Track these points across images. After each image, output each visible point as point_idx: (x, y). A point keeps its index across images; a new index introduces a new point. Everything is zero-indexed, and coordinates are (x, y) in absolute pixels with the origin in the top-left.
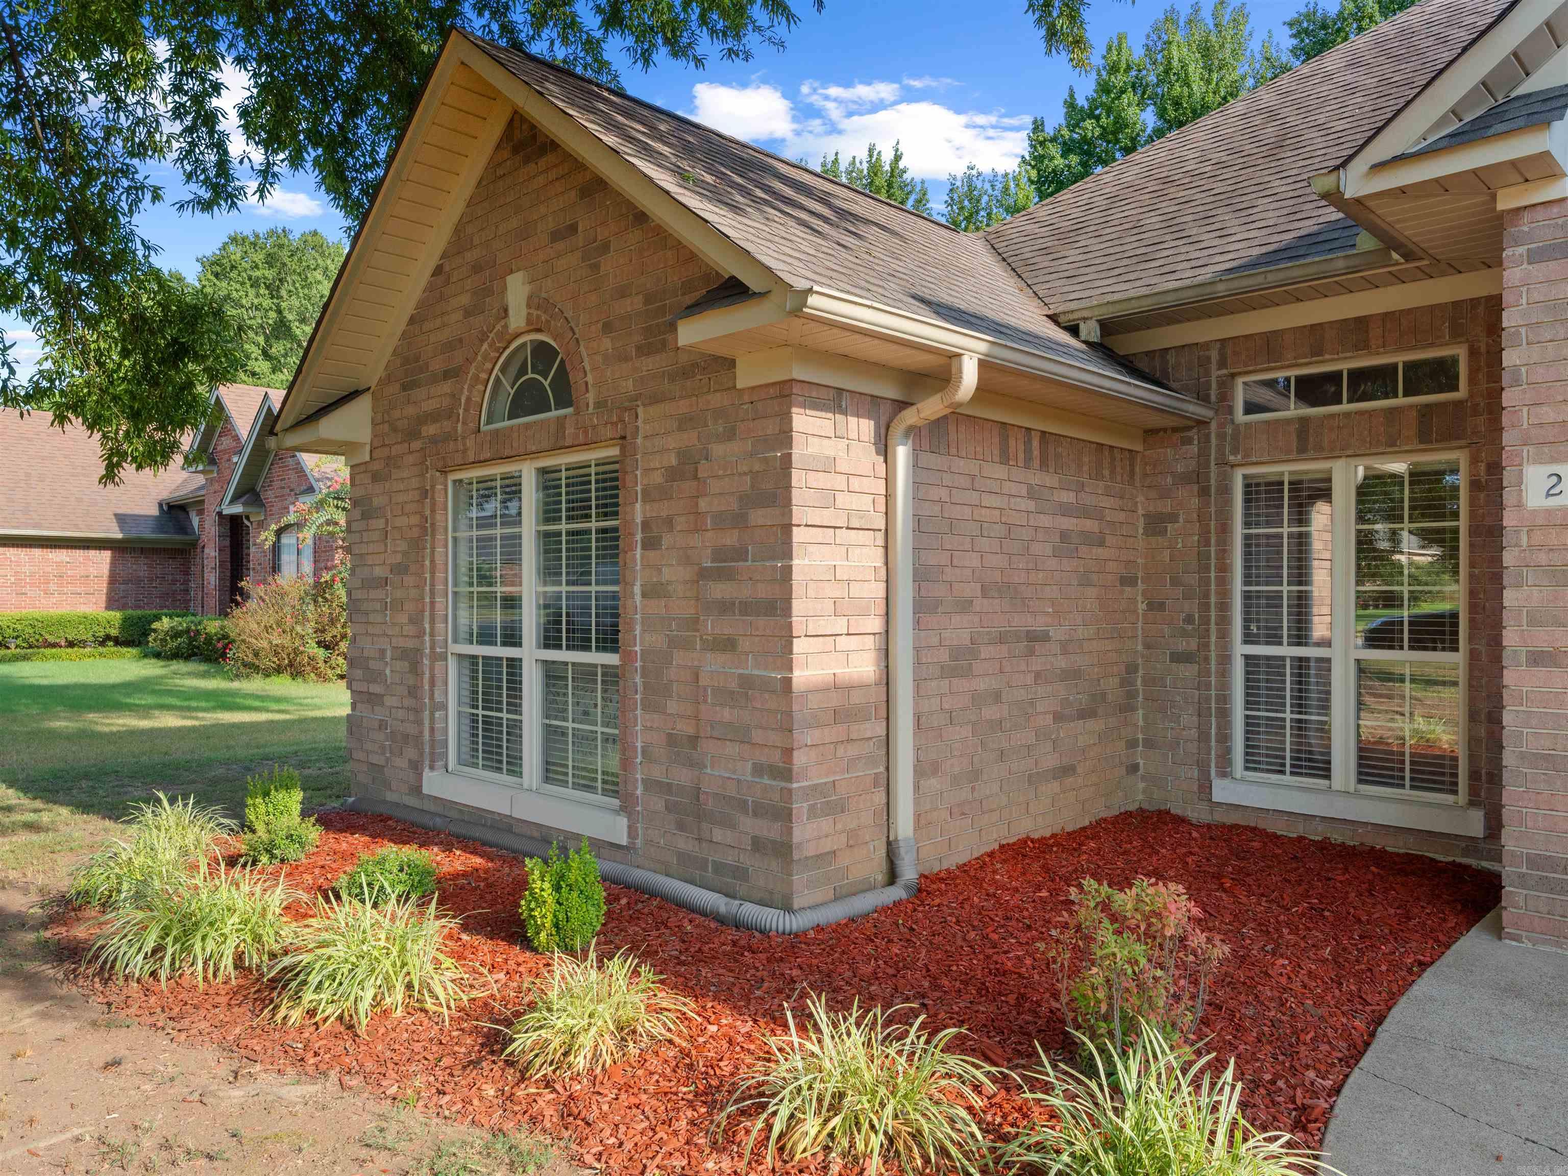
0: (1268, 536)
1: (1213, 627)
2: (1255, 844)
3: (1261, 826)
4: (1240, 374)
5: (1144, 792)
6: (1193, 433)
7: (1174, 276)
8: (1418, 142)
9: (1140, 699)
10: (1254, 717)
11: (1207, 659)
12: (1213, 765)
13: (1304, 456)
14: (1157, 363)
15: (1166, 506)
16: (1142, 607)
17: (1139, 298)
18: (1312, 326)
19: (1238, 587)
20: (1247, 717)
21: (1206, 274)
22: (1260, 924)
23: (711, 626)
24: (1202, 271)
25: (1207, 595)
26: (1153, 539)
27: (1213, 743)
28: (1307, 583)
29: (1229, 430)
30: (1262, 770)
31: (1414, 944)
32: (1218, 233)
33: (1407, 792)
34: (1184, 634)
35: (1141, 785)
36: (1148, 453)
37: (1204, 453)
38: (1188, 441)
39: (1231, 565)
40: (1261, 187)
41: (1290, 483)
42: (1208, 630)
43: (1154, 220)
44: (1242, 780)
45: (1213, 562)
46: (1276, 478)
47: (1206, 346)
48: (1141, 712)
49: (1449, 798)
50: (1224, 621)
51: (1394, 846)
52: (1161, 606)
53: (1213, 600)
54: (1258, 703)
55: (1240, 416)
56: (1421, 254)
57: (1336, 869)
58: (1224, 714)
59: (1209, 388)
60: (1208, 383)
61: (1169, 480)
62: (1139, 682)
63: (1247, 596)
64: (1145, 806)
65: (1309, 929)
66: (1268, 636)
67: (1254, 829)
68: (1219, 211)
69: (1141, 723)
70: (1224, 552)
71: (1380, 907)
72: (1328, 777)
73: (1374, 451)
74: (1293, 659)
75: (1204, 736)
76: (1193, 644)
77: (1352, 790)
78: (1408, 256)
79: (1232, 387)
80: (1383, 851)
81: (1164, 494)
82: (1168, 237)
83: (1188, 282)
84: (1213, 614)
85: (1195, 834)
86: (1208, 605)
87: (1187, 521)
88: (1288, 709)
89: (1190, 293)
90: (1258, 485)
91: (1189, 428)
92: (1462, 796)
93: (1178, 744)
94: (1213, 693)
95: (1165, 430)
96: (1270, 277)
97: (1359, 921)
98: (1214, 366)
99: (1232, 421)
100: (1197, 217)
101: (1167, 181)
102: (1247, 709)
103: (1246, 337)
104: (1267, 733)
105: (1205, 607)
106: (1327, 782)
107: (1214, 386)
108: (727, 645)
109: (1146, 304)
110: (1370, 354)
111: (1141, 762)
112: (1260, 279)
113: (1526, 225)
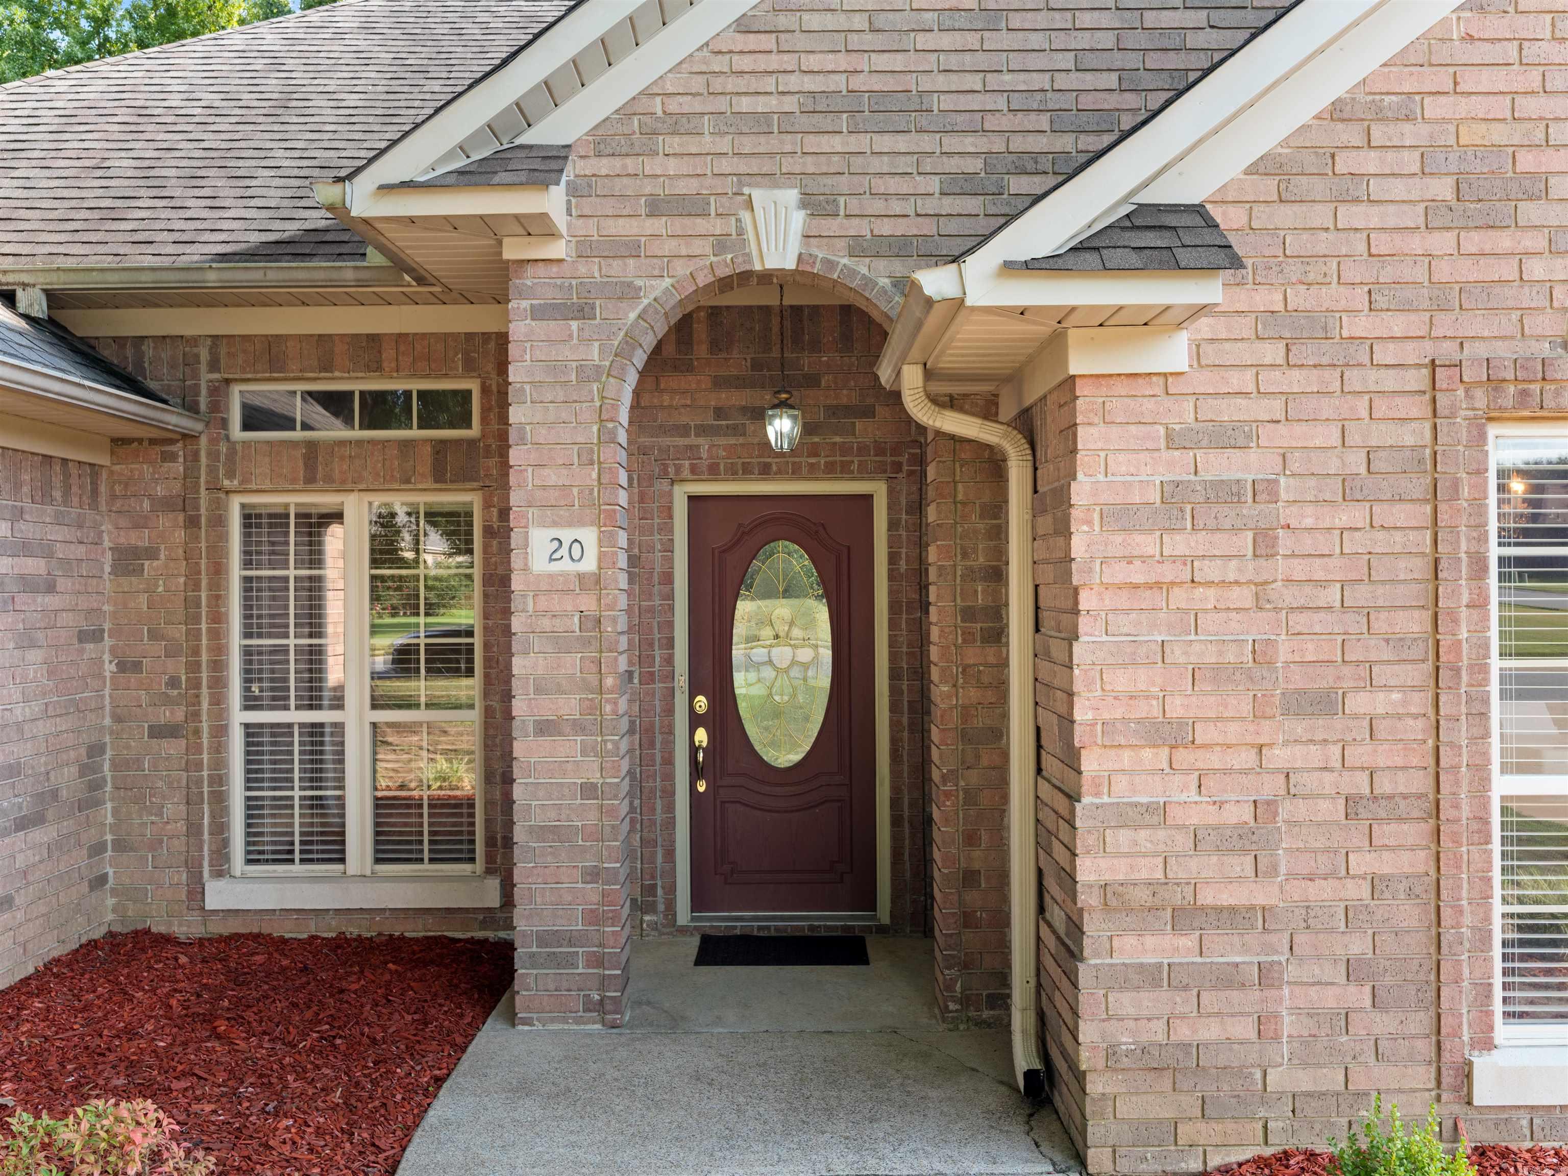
0: (271, 579)
1: (205, 691)
2: (259, 959)
3: (265, 931)
4: (236, 380)
5: (114, 911)
6: (178, 448)
7: (150, 249)
8: (426, 172)
9: (109, 788)
10: (256, 798)
11: (197, 732)
12: (206, 864)
13: (310, 487)
14: (129, 352)
15: (140, 539)
16: (109, 668)
17: (102, 270)
18: (320, 336)
19: (235, 641)
20: (248, 799)
21: (193, 255)
22: (261, 1076)
24: (188, 249)
25: (196, 652)
26: (122, 580)
27: (206, 836)
28: (320, 635)
29: (223, 448)
30: (267, 861)
31: (430, 1057)
32: (209, 202)
33: (426, 868)
34: (168, 701)
35: (111, 902)
36: (117, 468)
37: (191, 474)
38: (171, 457)
39: (227, 614)
40: (262, 154)
41: (297, 516)
42: (198, 696)
43: (125, 163)
44: (244, 877)
45: (204, 610)
46: (281, 510)
47: (194, 341)
48: (109, 805)
49: (467, 868)
50: (219, 683)
51: (414, 931)
52: (137, 667)
53: (204, 658)
54: (262, 780)
55: (237, 432)
56: (433, 281)
57: (348, 974)
58: (220, 799)
59: (198, 394)
60: (197, 386)
61: (146, 504)
62: (107, 766)
63: (247, 652)
64: (116, 928)
65: (318, 1068)
66: (274, 698)
67: (256, 937)
68: (211, 172)
69: (110, 820)
70: (218, 599)
71: (396, 1016)
72: (342, 860)
73: (387, 486)
74: (302, 725)
75: (193, 829)
76: (180, 714)
77: (368, 873)
78: (421, 280)
79: (227, 395)
80: (402, 938)
81: (139, 524)
82: (142, 192)
83: (166, 262)
84: (204, 675)
85: (183, 959)
86: (198, 664)
87: (170, 559)
88: (297, 784)
89: (172, 276)
90: (259, 516)
91: (172, 442)
92: (479, 865)
93: (161, 842)
94: (205, 773)
95: (140, 441)
96: (271, 275)
97: (374, 1041)
98: (203, 367)
99: (227, 437)
100: (181, 173)
101: (143, 113)
102: (248, 789)
103: (244, 336)
104: (273, 816)
105: (194, 667)
106: (340, 867)
107: (204, 392)
109: (113, 280)
110: (382, 377)
111: (110, 871)
112: (258, 275)
113: (529, 279)
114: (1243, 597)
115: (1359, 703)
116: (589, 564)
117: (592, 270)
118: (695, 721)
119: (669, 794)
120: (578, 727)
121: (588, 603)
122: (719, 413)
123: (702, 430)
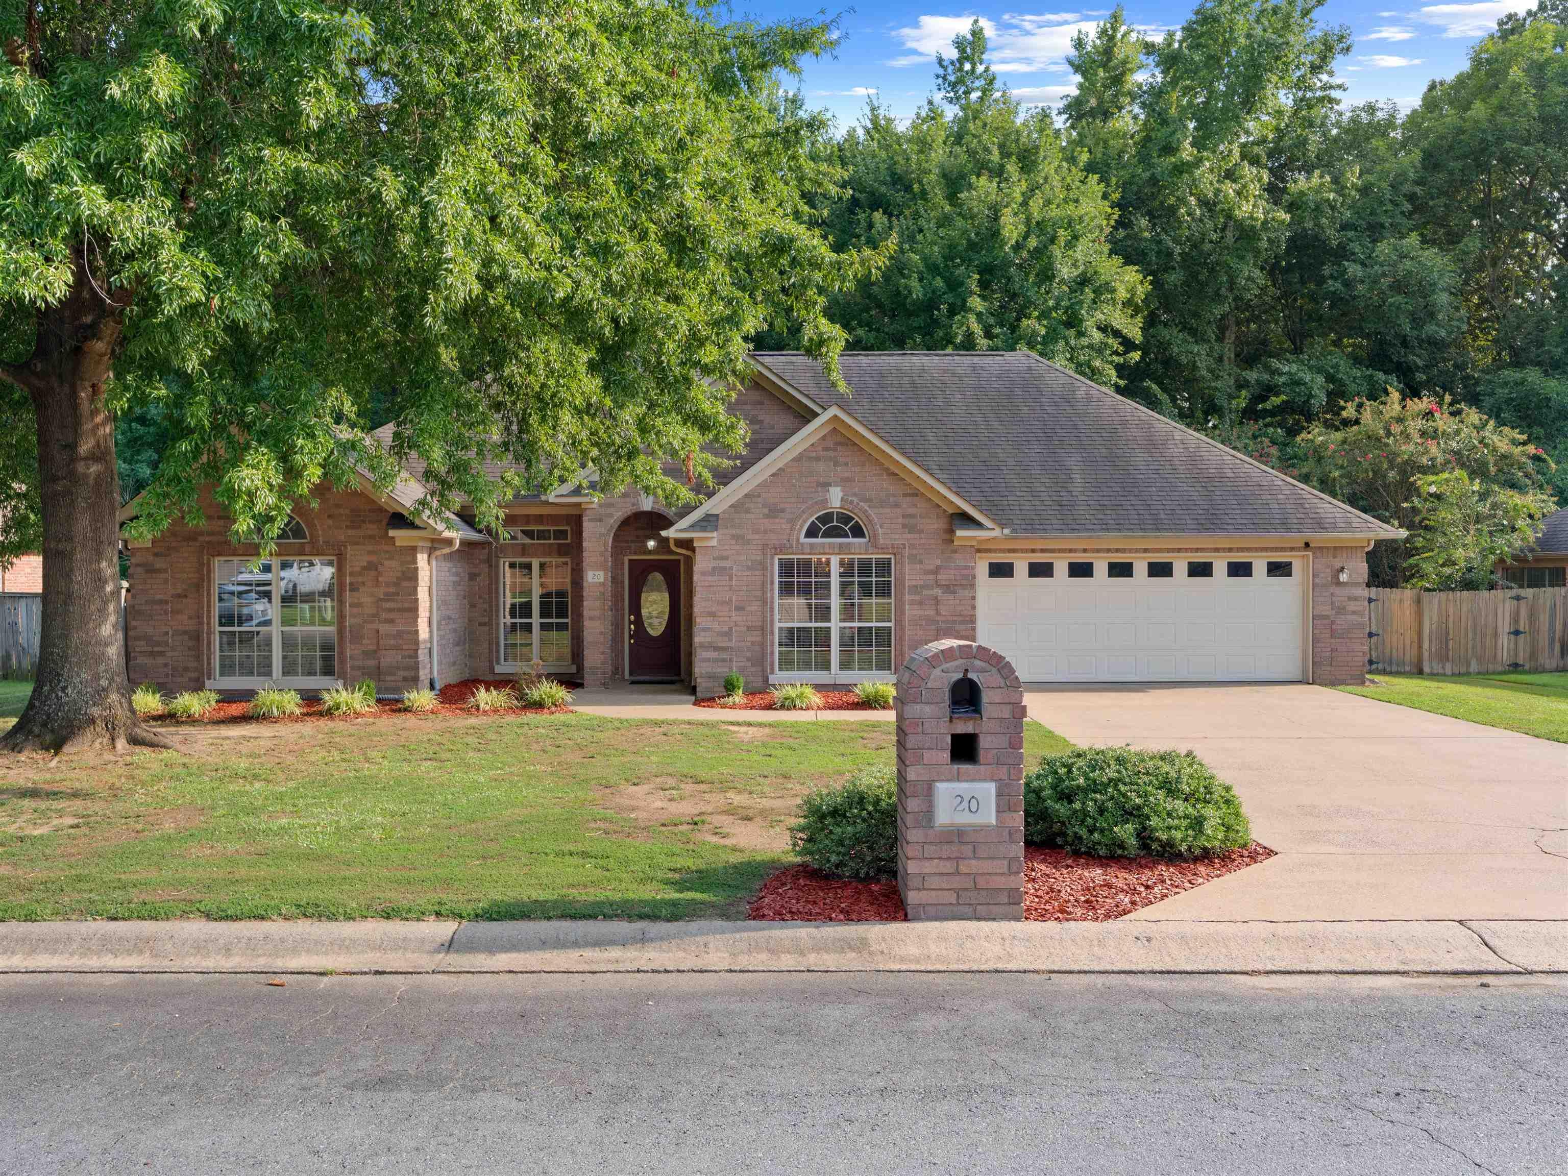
0: (513, 582)
9: (467, 640)
10: (507, 643)
11: (492, 624)
12: (494, 661)
13: (523, 556)
15: (476, 571)
16: (467, 606)
18: (526, 515)
19: (502, 599)
20: (505, 644)
23: (384, 615)
26: (471, 582)
27: (494, 653)
29: (499, 545)
30: (510, 660)
33: (555, 663)
34: (483, 616)
35: (468, 671)
36: (469, 552)
37: (490, 553)
38: (485, 548)
39: (499, 592)
41: (519, 564)
42: (492, 615)
44: (505, 665)
45: (494, 591)
46: (515, 563)
48: (467, 644)
49: (566, 663)
50: (498, 611)
52: (475, 606)
53: (494, 604)
54: (509, 639)
58: (498, 643)
61: (478, 561)
62: (467, 634)
64: (470, 678)
66: (512, 616)
69: (468, 649)
72: (531, 660)
73: (544, 556)
74: (520, 623)
75: (490, 651)
76: (487, 620)
81: (476, 566)
84: (494, 609)
87: (484, 576)
88: (518, 640)
90: (508, 565)
92: (570, 662)
93: (482, 654)
99: (500, 542)
102: (505, 641)
105: (491, 607)
106: (531, 662)
108: (391, 621)
110: (544, 526)
111: (468, 663)
113: (588, 512)
114: (727, 588)
115: (748, 608)
116: (602, 580)
117: (603, 511)
118: (630, 623)
119: (623, 642)
120: (599, 618)
121: (601, 589)
122: (637, 537)
123: (632, 541)
